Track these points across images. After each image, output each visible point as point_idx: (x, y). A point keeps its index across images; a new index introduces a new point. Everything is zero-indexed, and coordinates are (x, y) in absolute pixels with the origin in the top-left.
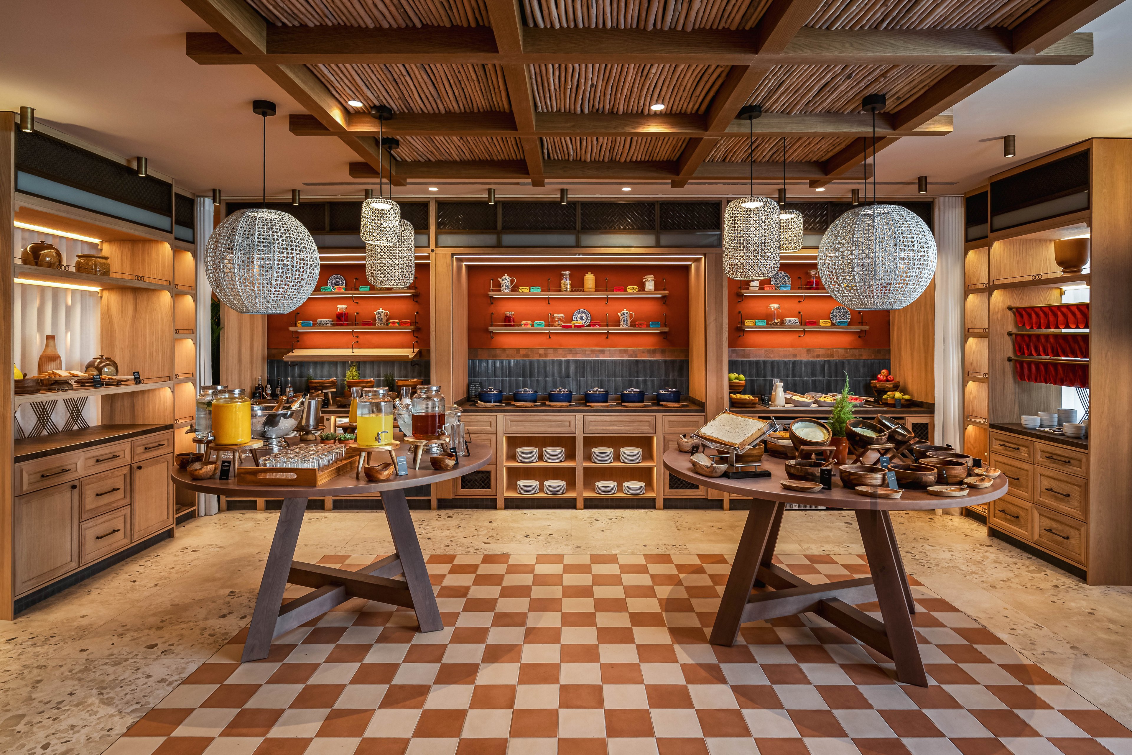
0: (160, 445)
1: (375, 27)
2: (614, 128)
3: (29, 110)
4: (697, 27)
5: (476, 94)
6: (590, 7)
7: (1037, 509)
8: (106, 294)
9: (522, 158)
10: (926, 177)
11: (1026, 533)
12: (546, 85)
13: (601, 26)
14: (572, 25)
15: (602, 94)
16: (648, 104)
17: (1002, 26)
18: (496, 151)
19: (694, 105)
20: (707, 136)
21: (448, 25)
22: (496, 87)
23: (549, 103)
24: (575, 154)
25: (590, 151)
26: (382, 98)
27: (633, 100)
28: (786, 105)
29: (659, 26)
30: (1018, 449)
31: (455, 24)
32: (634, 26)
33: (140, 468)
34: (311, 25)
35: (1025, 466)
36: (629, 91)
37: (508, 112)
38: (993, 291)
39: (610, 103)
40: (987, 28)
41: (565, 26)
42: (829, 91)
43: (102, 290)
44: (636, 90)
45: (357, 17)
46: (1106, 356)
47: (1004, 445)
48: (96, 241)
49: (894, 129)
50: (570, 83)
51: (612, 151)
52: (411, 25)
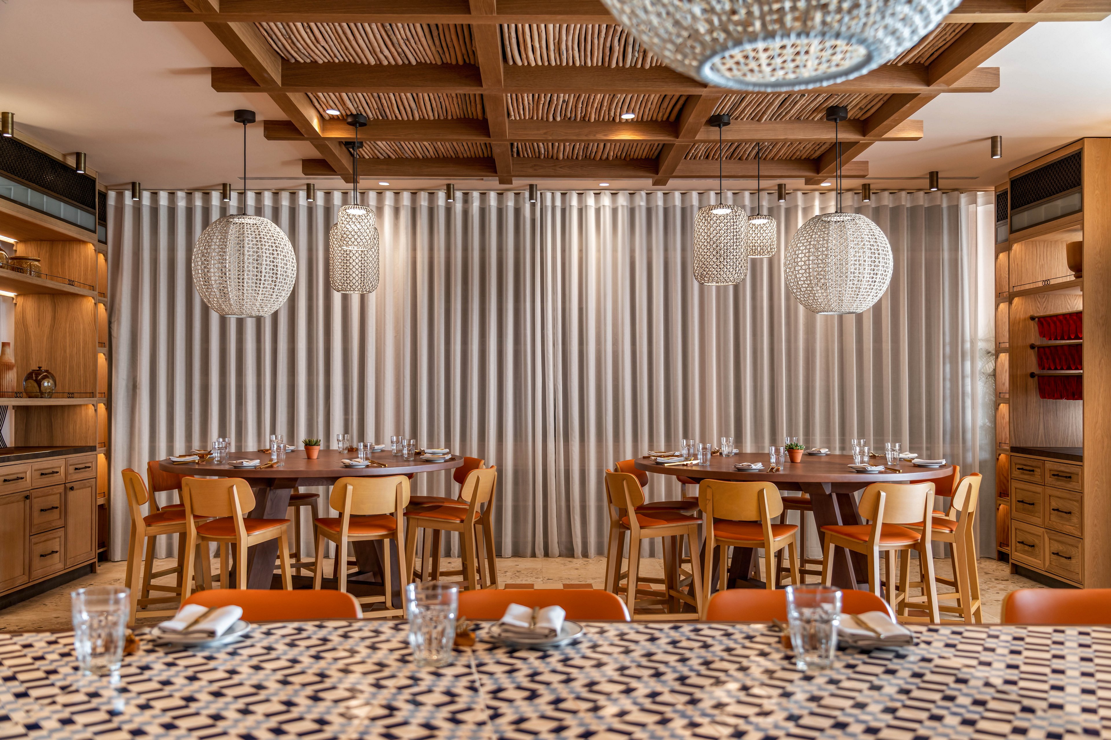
0: (86, 467)
1: (376, 64)
2: (586, 135)
3: (10, 115)
4: (654, 65)
5: (452, 106)
6: (561, 53)
7: (1047, 533)
8: (20, 301)
9: (490, 156)
10: (937, 173)
11: (1039, 562)
12: (521, 100)
13: (571, 64)
14: (546, 64)
15: (574, 107)
16: (618, 114)
17: (919, 62)
18: (462, 150)
19: (664, 115)
20: (678, 142)
21: (439, 63)
22: (473, 102)
23: (522, 112)
24: (546, 153)
25: (562, 150)
26: (361, 108)
27: (603, 112)
28: (753, 115)
29: (621, 65)
30: (1033, 471)
31: (445, 61)
32: (600, 64)
33: (72, 489)
34: (321, 62)
35: (1039, 489)
36: (599, 105)
37: (481, 119)
38: (1013, 299)
39: (581, 113)
40: (906, 64)
41: (540, 64)
42: (790, 104)
43: (17, 296)
44: (605, 104)
45: (363, 57)
46: (1099, 364)
47: (1022, 469)
48: (11, 241)
49: (864, 136)
50: (543, 99)
51: (585, 150)
52: (407, 62)
